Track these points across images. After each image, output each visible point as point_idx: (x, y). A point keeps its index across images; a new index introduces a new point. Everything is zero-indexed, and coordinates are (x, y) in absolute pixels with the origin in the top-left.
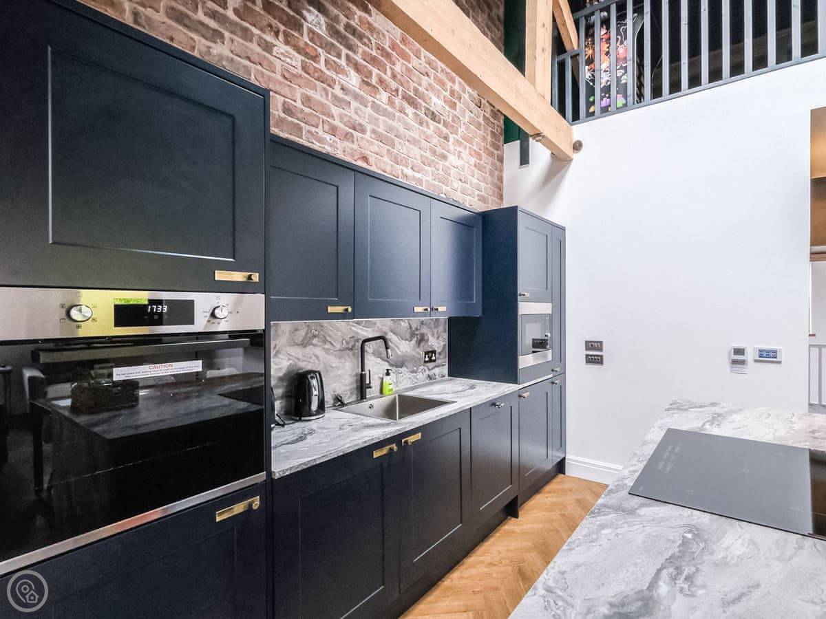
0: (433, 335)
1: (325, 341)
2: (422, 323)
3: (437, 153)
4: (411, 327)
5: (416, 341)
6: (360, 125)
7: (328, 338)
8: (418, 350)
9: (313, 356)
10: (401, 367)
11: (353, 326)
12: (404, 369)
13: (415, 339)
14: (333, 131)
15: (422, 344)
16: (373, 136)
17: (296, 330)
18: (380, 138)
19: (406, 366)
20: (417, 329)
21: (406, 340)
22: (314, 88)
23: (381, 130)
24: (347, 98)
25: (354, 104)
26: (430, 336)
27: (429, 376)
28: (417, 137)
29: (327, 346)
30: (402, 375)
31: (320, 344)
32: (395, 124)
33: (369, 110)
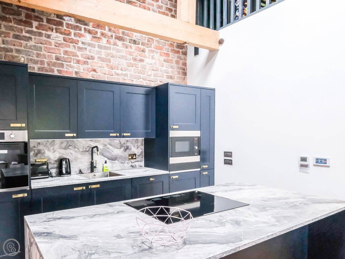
0: (134, 146)
1: (75, 148)
2: (127, 141)
3: (137, 59)
4: (120, 143)
5: (124, 149)
6: (92, 56)
7: (76, 146)
8: (125, 153)
9: (70, 153)
10: (115, 160)
11: (88, 142)
12: (116, 161)
13: (123, 148)
14: (78, 62)
15: (127, 151)
16: (99, 60)
17: (62, 143)
18: (102, 60)
19: (117, 160)
20: (124, 144)
21: (117, 148)
22: (69, 46)
23: (103, 56)
24: (85, 47)
25: (89, 48)
26: (132, 147)
27: (132, 166)
28: (124, 54)
29: (76, 149)
30: (115, 164)
31: (73, 149)
32: (111, 51)
33: (97, 49)
